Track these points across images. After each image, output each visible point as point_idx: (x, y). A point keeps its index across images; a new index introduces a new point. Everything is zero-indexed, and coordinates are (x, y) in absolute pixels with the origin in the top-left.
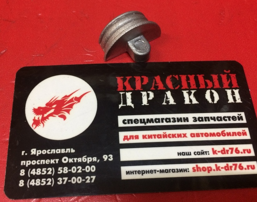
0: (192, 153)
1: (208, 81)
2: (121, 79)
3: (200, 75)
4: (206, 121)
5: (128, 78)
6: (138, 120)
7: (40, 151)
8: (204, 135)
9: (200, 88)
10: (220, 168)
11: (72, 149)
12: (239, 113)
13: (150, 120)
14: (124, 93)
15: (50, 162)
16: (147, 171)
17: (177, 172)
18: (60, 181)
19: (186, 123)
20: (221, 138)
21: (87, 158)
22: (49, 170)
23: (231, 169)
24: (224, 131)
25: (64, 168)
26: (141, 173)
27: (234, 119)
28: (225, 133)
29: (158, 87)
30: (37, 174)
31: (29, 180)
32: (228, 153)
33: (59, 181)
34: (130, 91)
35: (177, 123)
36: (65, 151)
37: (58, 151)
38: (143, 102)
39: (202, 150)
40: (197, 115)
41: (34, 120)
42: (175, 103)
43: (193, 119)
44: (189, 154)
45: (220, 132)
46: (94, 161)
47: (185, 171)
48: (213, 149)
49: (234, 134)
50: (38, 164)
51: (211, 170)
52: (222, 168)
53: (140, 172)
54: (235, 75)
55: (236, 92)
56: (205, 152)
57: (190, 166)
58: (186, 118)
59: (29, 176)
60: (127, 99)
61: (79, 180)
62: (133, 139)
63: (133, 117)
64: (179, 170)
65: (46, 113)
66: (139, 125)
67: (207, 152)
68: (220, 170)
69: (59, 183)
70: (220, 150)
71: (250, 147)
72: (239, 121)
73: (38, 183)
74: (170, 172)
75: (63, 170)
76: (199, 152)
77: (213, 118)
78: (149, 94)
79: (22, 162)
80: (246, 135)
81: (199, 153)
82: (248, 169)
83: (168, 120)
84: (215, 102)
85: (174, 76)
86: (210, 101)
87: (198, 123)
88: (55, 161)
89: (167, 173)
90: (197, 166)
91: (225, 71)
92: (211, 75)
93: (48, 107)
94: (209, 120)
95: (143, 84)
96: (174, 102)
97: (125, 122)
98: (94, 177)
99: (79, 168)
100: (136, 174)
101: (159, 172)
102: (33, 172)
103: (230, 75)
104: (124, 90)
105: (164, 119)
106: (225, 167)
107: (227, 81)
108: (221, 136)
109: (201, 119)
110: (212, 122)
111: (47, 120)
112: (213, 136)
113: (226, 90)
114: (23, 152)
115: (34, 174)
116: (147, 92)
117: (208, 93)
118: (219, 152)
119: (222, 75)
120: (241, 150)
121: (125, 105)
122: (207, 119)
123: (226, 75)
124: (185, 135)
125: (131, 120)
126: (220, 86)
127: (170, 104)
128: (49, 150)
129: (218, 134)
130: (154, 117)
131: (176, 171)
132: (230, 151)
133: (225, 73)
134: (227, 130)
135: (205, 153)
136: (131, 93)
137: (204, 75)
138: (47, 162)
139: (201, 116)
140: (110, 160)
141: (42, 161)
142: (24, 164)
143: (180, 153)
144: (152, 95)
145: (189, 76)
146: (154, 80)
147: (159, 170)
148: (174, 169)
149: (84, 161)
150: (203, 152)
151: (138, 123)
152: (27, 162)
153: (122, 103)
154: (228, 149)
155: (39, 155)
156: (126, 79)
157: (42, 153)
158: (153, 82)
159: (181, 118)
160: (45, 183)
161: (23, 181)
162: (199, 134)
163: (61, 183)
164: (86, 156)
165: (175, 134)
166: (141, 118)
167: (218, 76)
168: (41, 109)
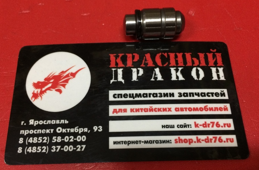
0: (176, 126)
1: (195, 59)
2: (114, 56)
3: (188, 53)
4: (190, 96)
5: (121, 55)
6: (127, 95)
7: (37, 121)
8: (187, 110)
9: (187, 65)
10: (201, 141)
11: (66, 120)
12: (222, 90)
13: (138, 94)
14: (116, 69)
15: (46, 132)
16: (133, 141)
17: (160, 143)
18: (54, 149)
19: (172, 98)
20: (204, 113)
21: (78, 128)
22: (45, 139)
23: (211, 142)
24: (207, 106)
25: (58, 137)
26: (127, 143)
27: (217, 95)
28: (207, 108)
29: (147, 64)
30: (34, 142)
31: (27, 147)
32: (209, 127)
33: (52, 149)
35: (163, 98)
36: (60, 122)
37: (53, 122)
38: (133, 78)
39: (184, 124)
40: (182, 91)
41: (34, 93)
42: (163, 80)
43: (178, 95)
44: (173, 127)
45: (203, 107)
46: (85, 131)
47: (168, 142)
48: (195, 123)
49: (216, 109)
50: (35, 133)
51: (192, 142)
52: (203, 140)
53: (126, 142)
54: (220, 54)
55: (221, 70)
56: (188, 125)
57: (173, 138)
58: (172, 94)
59: (27, 144)
60: (118, 75)
61: (71, 149)
62: (121, 112)
63: (123, 92)
64: (162, 142)
65: (44, 87)
66: (128, 99)
67: (189, 125)
68: (200, 142)
69: (52, 151)
70: (202, 124)
71: (230, 121)
72: (221, 97)
73: (34, 151)
74: (154, 143)
75: (57, 139)
77: (197, 94)
78: (139, 70)
79: (21, 131)
80: (227, 110)
81: (181, 126)
82: (227, 142)
83: (155, 95)
84: (200, 79)
85: (163, 53)
87: (183, 98)
88: (50, 131)
89: (151, 144)
90: (179, 138)
91: (211, 50)
92: (198, 53)
93: (47, 81)
94: (193, 96)
95: (134, 61)
96: (162, 78)
97: (116, 96)
98: (84, 146)
100: (122, 144)
101: (144, 143)
102: (31, 140)
103: (216, 54)
104: (116, 66)
105: (151, 94)
106: (206, 139)
107: (213, 59)
108: (204, 111)
109: (185, 95)
110: (196, 97)
111: (45, 93)
112: (196, 111)
113: (211, 68)
114: (22, 122)
116: (137, 69)
117: (194, 70)
118: (200, 125)
120: (222, 124)
121: (116, 81)
122: (192, 94)
123: (212, 54)
124: (170, 110)
125: (121, 95)
126: (206, 64)
127: (158, 80)
128: (46, 121)
129: (201, 109)
130: (142, 92)
131: (159, 142)
132: (211, 125)
133: (212, 52)
134: (210, 105)
135: (187, 126)
136: (121, 69)
137: (191, 54)
138: (43, 131)
139: (186, 92)
140: (99, 130)
141: (38, 130)
142: (23, 133)
143: (164, 125)
144: (141, 72)
145: (177, 54)
147: (143, 141)
148: (157, 140)
149: (76, 131)
150: (186, 125)
151: (127, 97)
152: (26, 131)
153: (113, 79)
154: (209, 123)
155: (36, 125)
156: (119, 56)
157: (39, 123)
158: (143, 59)
159: (167, 94)
160: (40, 150)
161: (21, 148)
162: (183, 108)
163: (54, 150)
164: (78, 127)
165: (161, 109)
166: (130, 93)
167: (204, 55)
168: (40, 83)
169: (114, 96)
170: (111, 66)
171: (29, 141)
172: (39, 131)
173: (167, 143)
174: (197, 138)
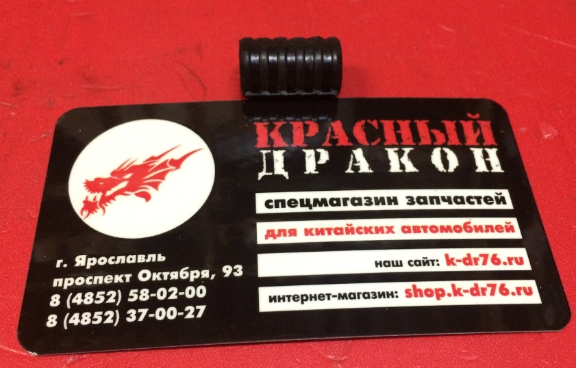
0: (405, 263)
1: (435, 132)
2: (264, 126)
3: (420, 120)
4: (432, 203)
5: (279, 124)
6: (296, 201)
7: (94, 259)
8: (428, 230)
9: (420, 144)
10: (462, 291)
11: (159, 255)
12: (499, 191)
13: (320, 200)
14: (269, 151)
15: (113, 280)
16: (313, 299)
17: (373, 298)
18: (131, 315)
19: (393, 207)
20: (464, 235)
21: (189, 271)
22: (111, 295)
23: (484, 294)
24: (469, 223)
25: (142, 291)
26: (300, 299)
27: (489, 202)
28: (470, 227)
29: (336, 141)
30: (86, 302)
31: (68, 314)
32: (476, 264)
33: (129, 316)
34: (281, 149)
35: (374, 208)
36: (146, 258)
37: (131, 259)
38: (307, 169)
39: (424, 258)
40: (415, 193)
41: (86, 202)
42: (371, 171)
43: (407, 201)
44: (399, 264)
45: (462, 225)
46: (203, 277)
47: (390, 296)
48: (447, 256)
49: (489, 228)
50: (89, 283)
51: (443, 294)
52: (465, 291)
53: (298, 297)
54: (488, 123)
55: (492, 153)
56: (431, 260)
57: (400, 287)
58: (392, 198)
59: (69, 307)
60: (275, 163)
62: (285, 235)
63: (286, 196)
64: (377, 295)
65: (109, 189)
66: (299, 209)
67: (434, 260)
68: (461, 295)
69: (129, 320)
70: (461, 258)
71: (521, 252)
72: (498, 205)
73: (86, 321)
74: (359, 298)
75: (139, 294)
76: (419, 261)
77: (446, 198)
78: (320, 153)
80: (513, 231)
81: (418, 263)
82: (519, 294)
83: (356, 202)
84: (451, 169)
85: (369, 121)
87: (416, 207)
88: (124, 279)
89: (354, 300)
90: (414, 286)
91: (469, 115)
92: (443, 121)
93: (116, 178)
94: (438, 203)
95: (308, 135)
96: (370, 167)
97: (271, 204)
98: (202, 308)
100: (289, 300)
101: (337, 298)
102: (78, 300)
103: (479, 122)
104: (269, 146)
105: (348, 199)
106: (472, 289)
107: (475, 132)
108: (464, 232)
109: (422, 200)
110: (444, 206)
111: (112, 201)
112: (446, 232)
113: (472, 149)
114: (59, 263)
115: (79, 303)
116: (315, 150)
117: (437, 152)
118: (458, 261)
119: (462, 122)
120: (503, 259)
121: (271, 174)
122: (435, 200)
123: (472, 122)
124: (390, 230)
125: (283, 202)
126: (460, 141)
127: (360, 171)
128: (113, 258)
129: (458, 229)
130: (328, 195)
131: (371, 295)
132: (481, 259)
133: (470, 119)
134: (476, 221)
135: (430, 263)
136: (283, 151)
137: (428, 121)
138: (108, 279)
139: (422, 195)
140: (236, 274)
141: (96, 278)
142: (60, 285)
143: (380, 262)
144: (325, 157)
145: (400, 122)
146: (330, 130)
147: (336, 293)
148: (366, 291)
149: (182, 277)
150: (427, 261)
151: (295, 206)
152: (67, 280)
153: (265, 170)
154: (477, 256)
155: (91, 266)
156: (275, 126)
157: (97, 263)
158: (327, 132)
159: (382, 199)
160: (100, 320)
161: (55, 317)
162: (418, 227)
163: (134, 318)
164: (187, 268)
165: (371, 228)
166: (302, 198)
167: (456, 124)
168: (101, 182)
169: (267, 204)
170: (258, 146)
171: (74, 301)
172: (98, 280)
173: (388, 297)
174: (453, 286)
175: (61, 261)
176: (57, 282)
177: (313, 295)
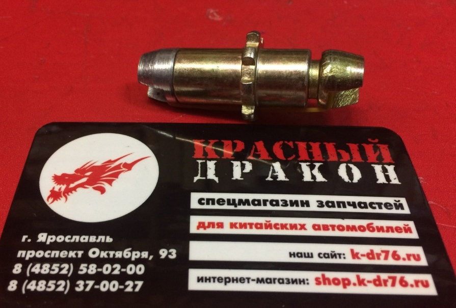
0: (315, 255)
1: (341, 151)
2: (201, 142)
3: (329, 142)
4: (339, 207)
6: (223, 200)
7: (54, 237)
8: (336, 228)
9: (328, 160)
10: (365, 282)
11: (108, 237)
12: (397, 199)
13: (244, 200)
14: (204, 161)
15: (68, 255)
17: (287, 283)
18: (80, 286)
19: (305, 209)
20: (367, 234)
21: (131, 251)
22: (64, 267)
23: (386, 285)
24: (372, 223)
25: (91, 266)
26: (224, 281)
28: (373, 228)
29: (259, 155)
30: (43, 272)
31: (27, 281)
32: (379, 258)
33: (78, 286)
34: (213, 159)
35: (289, 208)
36: (97, 239)
37: (84, 239)
38: (234, 175)
39: (332, 251)
40: (324, 198)
41: (52, 191)
42: (287, 180)
43: (317, 204)
44: (310, 256)
45: (365, 225)
46: (143, 257)
47: (302, 283)
48: (352, 251)
49: (390, 229)
50: (47, 256)
51: (349, 284)
52: (369, 282)
53: (222, 279)
54: (386, 146)
55: (390, 169)
56: (338, 254)
57: (311, 275)
58: (305, 202)
59: (28, 274)
60: (208, 170)
61: (114, 286)
62: (213, 227)
63: (216, 196)
64: (290, 281)
65: (73, 183)
66: (226, 207)
67: (341, 254)
68: (365, 285)
69: (77, 289)
70: (365, 253)
72: (397, 210)
73: (41, 288)
74: (274, 283)
75: (88, 268)
76: (328, 254)
77: (351, 203)
78: (245, 164)
80: (411, 232)
81: (326, 256)
82: (417, 286)
83: (274, 203)
84: (356, 180)
85: (286, 142)
86: (346, 179)
87: (326, 209)
88: (77, 254)
89: (270, 284)
90: (323, 276)
91: (370, 140)
92: (347, 144)
93: (79, 174)
94: (344, 207)
95: (235, 150)
96: (286, 177)
97: (203, 202)
98: (140, 284)
99: (116, 268)
100: (214, 281)
101: (255, 282)
102: (36, 269)
103: (378, 145)
104: (204, 157)
105: (267, 200)
106: (375, 280)
107: (375, 152)
108: (367, 231)
109: (330, 204)
110: (350, 209)
111: (73, 192)
112: (352, 230)
113: (373, 165)
114: (24, 238)
115: (37, 272)
116: (241, 162)
117: (343, 167)
118: (362, 255)
119: (365, 145)
121: (204, 178)
122: (341, 204)
123: (373, 145)
124: (303, 227)
125: (213, 200)
126: (362, 159)
127: (278, 180)
128: (69, 237)
129: (361, 228)
130: (251, 197)
131: (285, 281)
132: (383, 255)
133: (370, 143)
134: (377, 223)
135: (338, 256)
136: (215, 161)
137: (335, 144)
138: (63, 254)
139: (330, 200)
140: (170, 257)
141: (53, 252)
142: (23, 256)
143: (294, 253)
144: (249, 167)
145: (311, 143)
146: (254, 147)
147: (255, 278)
148: (281, 277)
149: (126, 257)
150: (335, 254)
151: (223, 204)
152: (29, 252)
153: (199, 175)
154: (379, 252)
155: (51, 243)
156: (210, 142)
157: (56, 240)
158: (252, 149)
159: (296, 202)
160: (53, 287)
161: (16, 282)
162: (327, 226)
163: (81, 289)
164: (130, 249)
165: (286, 225)
166: (229, 198)
167: (358, 146)
168: (67, 177)
169: (200, 201)
170: (195, 157)
171: (33, 270)
172: (55, 254)
173: (300, 283)
174: (358, 277)
175: (27, 236)
176: (21, 253)
177: (235, 278)
